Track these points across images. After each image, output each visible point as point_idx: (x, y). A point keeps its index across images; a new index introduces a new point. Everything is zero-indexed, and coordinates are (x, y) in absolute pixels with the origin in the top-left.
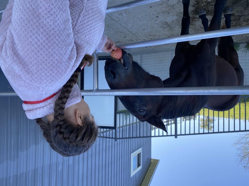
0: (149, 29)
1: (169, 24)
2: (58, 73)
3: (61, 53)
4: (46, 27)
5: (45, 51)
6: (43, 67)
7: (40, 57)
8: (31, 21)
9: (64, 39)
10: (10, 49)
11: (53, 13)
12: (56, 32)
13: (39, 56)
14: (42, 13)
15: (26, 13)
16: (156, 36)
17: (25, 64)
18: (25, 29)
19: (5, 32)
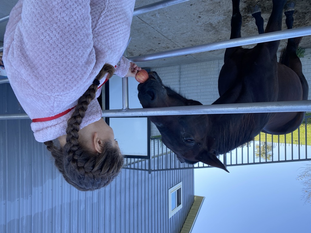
0: (189, 33)
1: (214, 26)
2: (73, 79)
3: (77, 55)
4: (61, 23)
5: (58, 51)
6: (56, 70)
7: (52, 59)
8: (43, 16)
9: (82, 39)
10: (18, 49)
11: (69, 7)
12: (72, 29)
13: (50, 57)
14: (56, 6)
15: (38, 6)
16: (199, 41)
17: (34, 67)
18: (36, 25)
19: (13, 32)
